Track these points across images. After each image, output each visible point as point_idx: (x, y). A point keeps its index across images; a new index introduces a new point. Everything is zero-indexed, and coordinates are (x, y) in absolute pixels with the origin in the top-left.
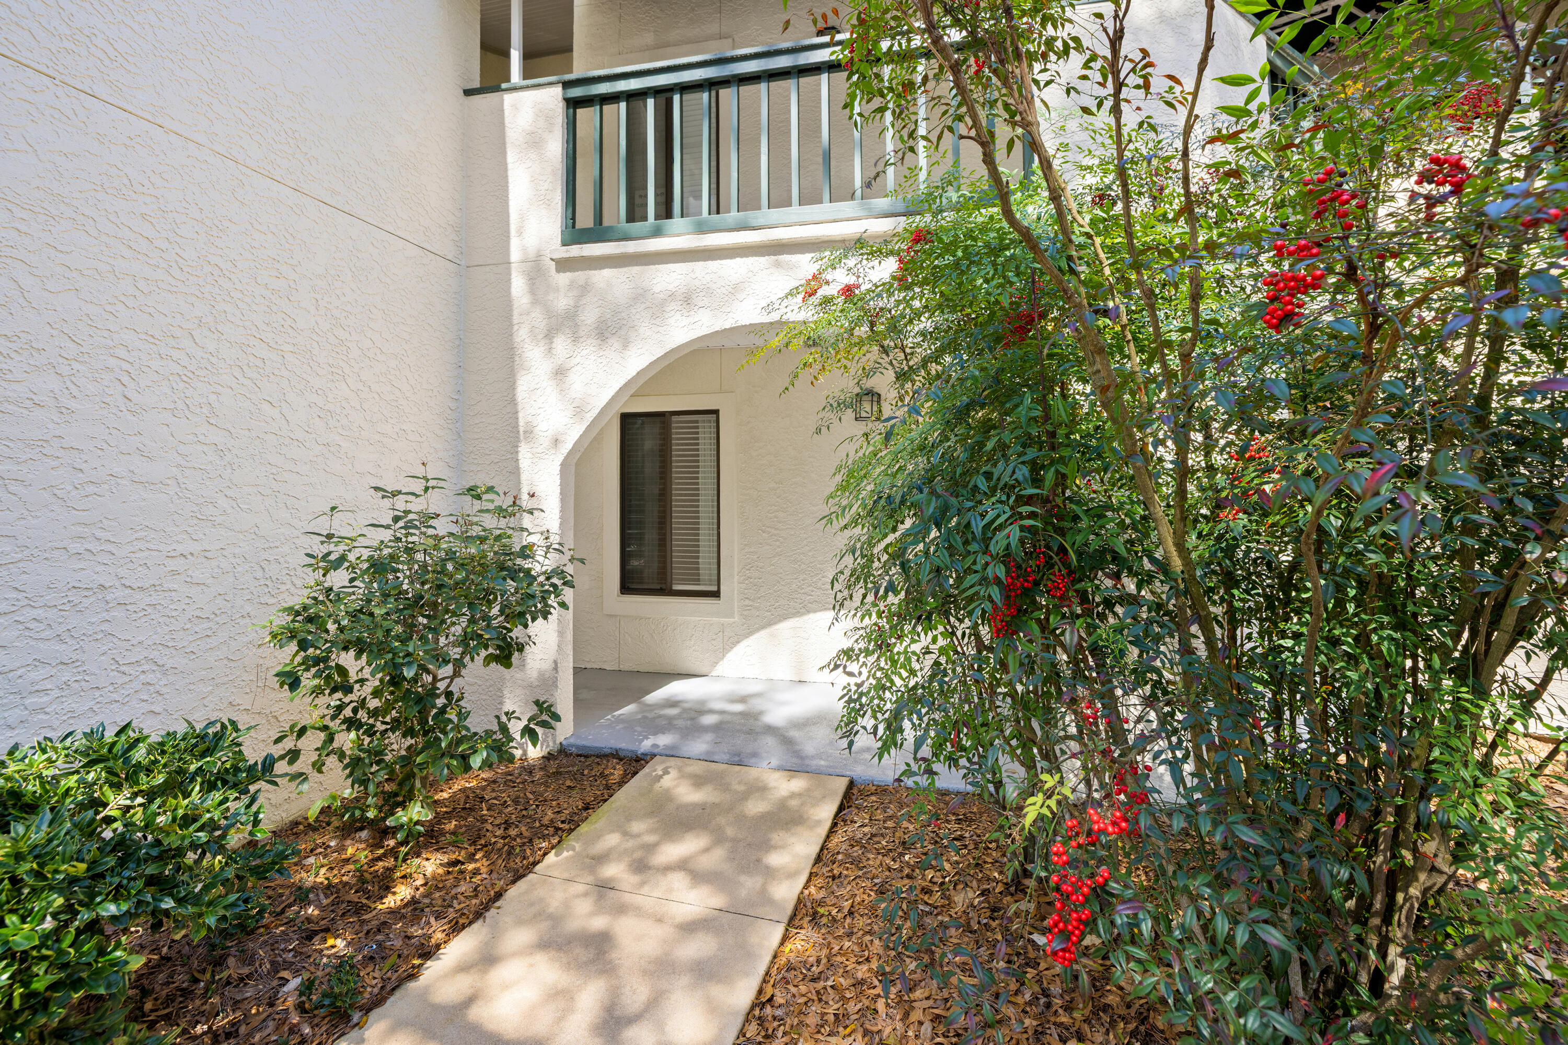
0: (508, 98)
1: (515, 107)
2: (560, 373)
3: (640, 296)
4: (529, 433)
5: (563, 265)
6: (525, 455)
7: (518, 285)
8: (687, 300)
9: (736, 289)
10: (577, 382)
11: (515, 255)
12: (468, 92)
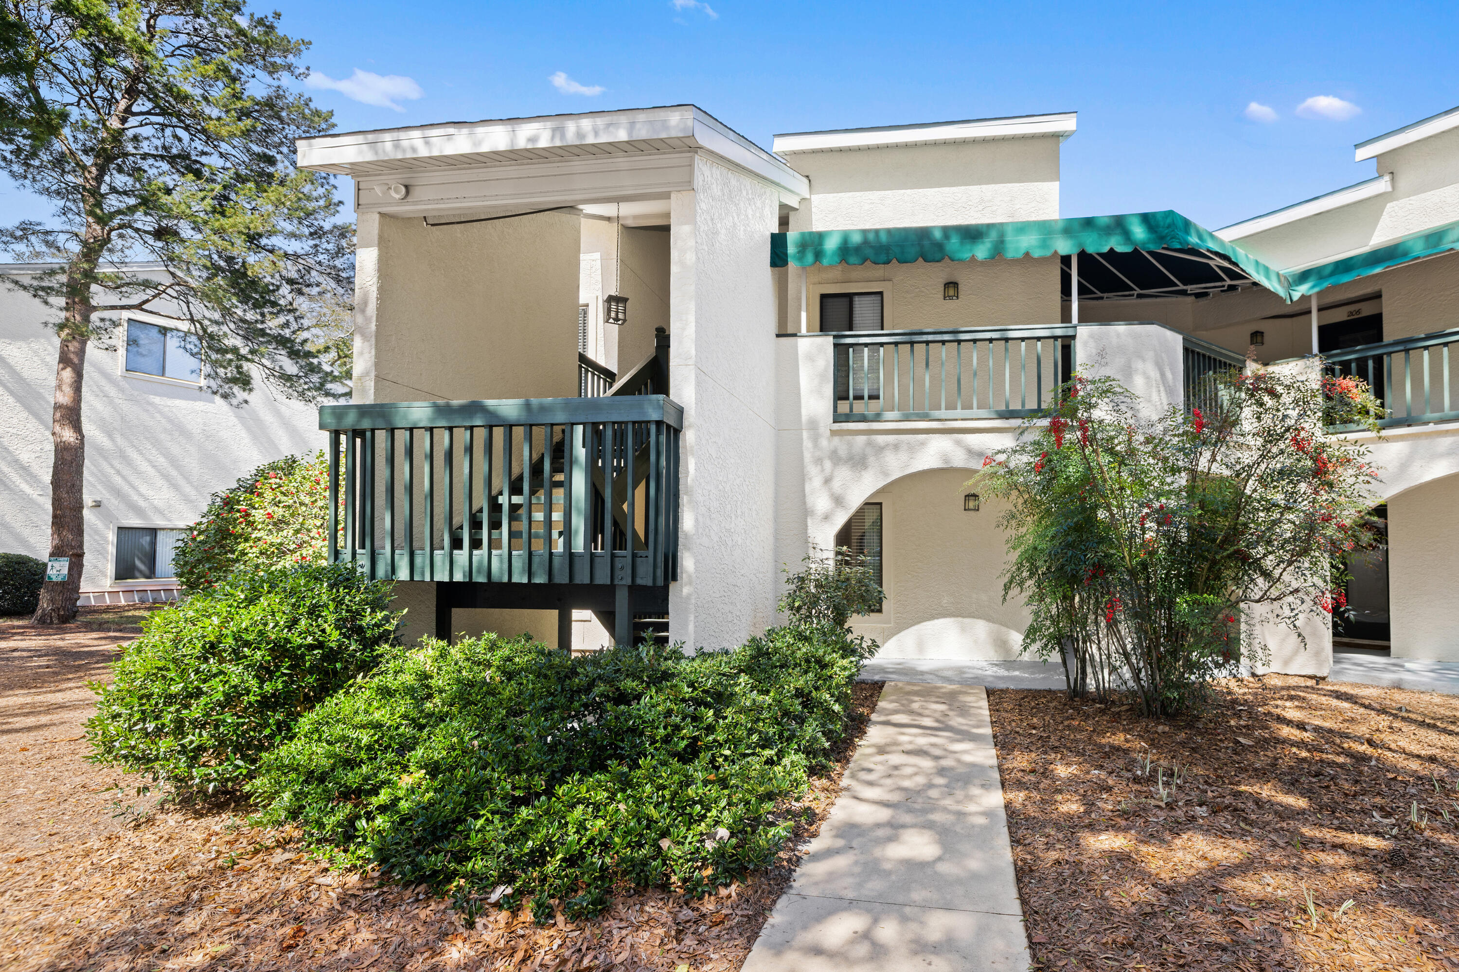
0: (799, 340)
1: (804, 345)
5: (832, 431)
10: (840, 489)
12: (778, 336)
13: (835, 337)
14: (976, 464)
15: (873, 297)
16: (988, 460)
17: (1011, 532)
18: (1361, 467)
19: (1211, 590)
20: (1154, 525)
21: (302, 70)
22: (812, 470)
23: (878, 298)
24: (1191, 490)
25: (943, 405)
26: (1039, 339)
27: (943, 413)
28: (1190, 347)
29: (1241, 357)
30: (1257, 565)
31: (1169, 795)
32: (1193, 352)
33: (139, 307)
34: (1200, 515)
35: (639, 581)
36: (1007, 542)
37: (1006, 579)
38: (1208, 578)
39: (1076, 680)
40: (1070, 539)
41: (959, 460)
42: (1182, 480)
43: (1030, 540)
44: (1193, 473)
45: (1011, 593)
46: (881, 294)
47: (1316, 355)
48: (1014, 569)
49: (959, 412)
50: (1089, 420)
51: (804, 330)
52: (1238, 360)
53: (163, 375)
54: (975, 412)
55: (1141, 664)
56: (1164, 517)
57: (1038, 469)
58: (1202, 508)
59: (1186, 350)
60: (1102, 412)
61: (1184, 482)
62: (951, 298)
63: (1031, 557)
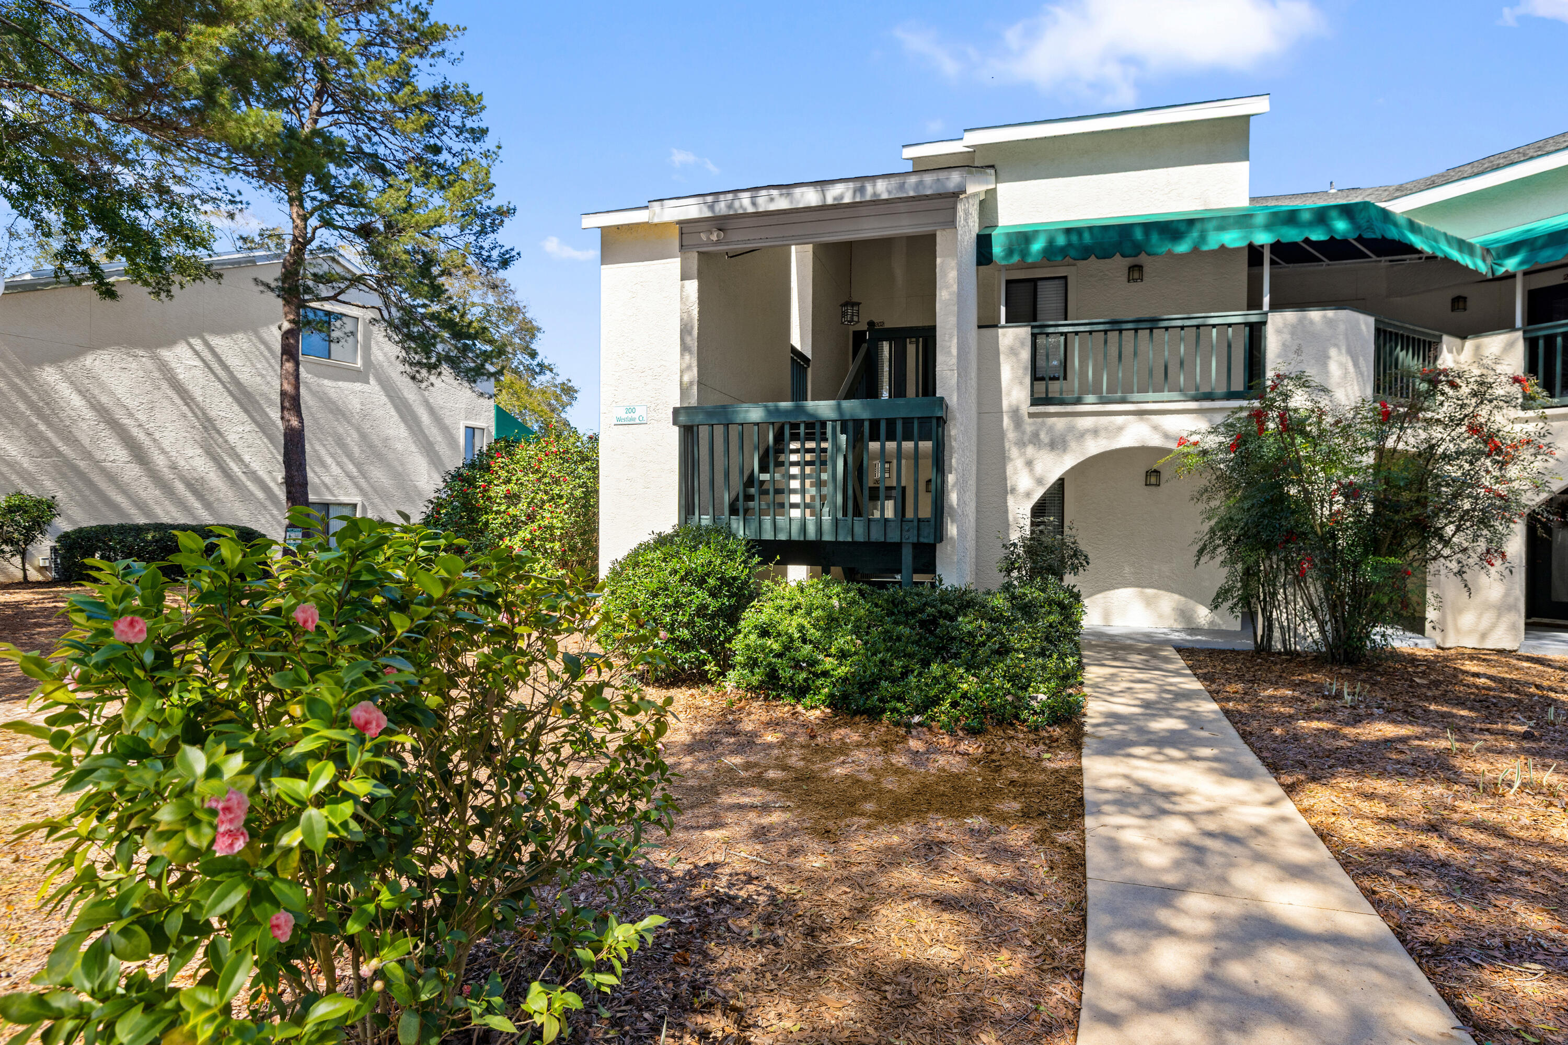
0: (1000, 331)
1: (1004, 335)
2: (1029, 463)
3: (1071, 429)
4: (1013, 490)
5: (1031, 415)
6: (1011, 501)
7: (1006, 421)
8: (1095, 432)
9: (1120, 429)
10: (1039, 468)
11: (1005, 405)
12: (979, 327)
13: (1033, 327)
14: (1173, 445)
15: (1057, 282)
16: (1181, 441)
17: (1202, 506)
18: (1540, 447)
19: (1392, 553)
20: (1341, 499)
21: (457, 55)
22: (1014, 452)
23: (1062, 282)
24: (1377, 467)
25: (1135, 389)
26: (1230, 325)
27: (1137, 396)
28: (1381, 327)
29: (1437, 333)
30: (1438, 534)
31: (1352, 700)
32: (1385, 332)
33: (334, 298)
34: (1385, 490)
35: (922, 540)
36: (1202, 514)
37: (1197, 547)
38: (1391, 544)
39: (1262, 637)
40: (1266, 510)
41: (1156, 441)
42: (1369, 459)
43: (1222, 511)
44: (1381, 452)
45: (1204, 559)
46: (1065, 278)
47: (1518, 329)
48: (1206, 538)
49: (1151, 396)
50: (1287, 409)
51: (1003, 321)
52: (1434, 336)
53: (329, 358)
54: (1166, 395)
55: (1327, 617)
56: (1351, 492)
57: (1232, 448)
58: (1387, 483)
59: (1378, 331)
60: (1299, 401)
61: (1372, 461)
62: (1135, 280)
63: (1224, 526)
